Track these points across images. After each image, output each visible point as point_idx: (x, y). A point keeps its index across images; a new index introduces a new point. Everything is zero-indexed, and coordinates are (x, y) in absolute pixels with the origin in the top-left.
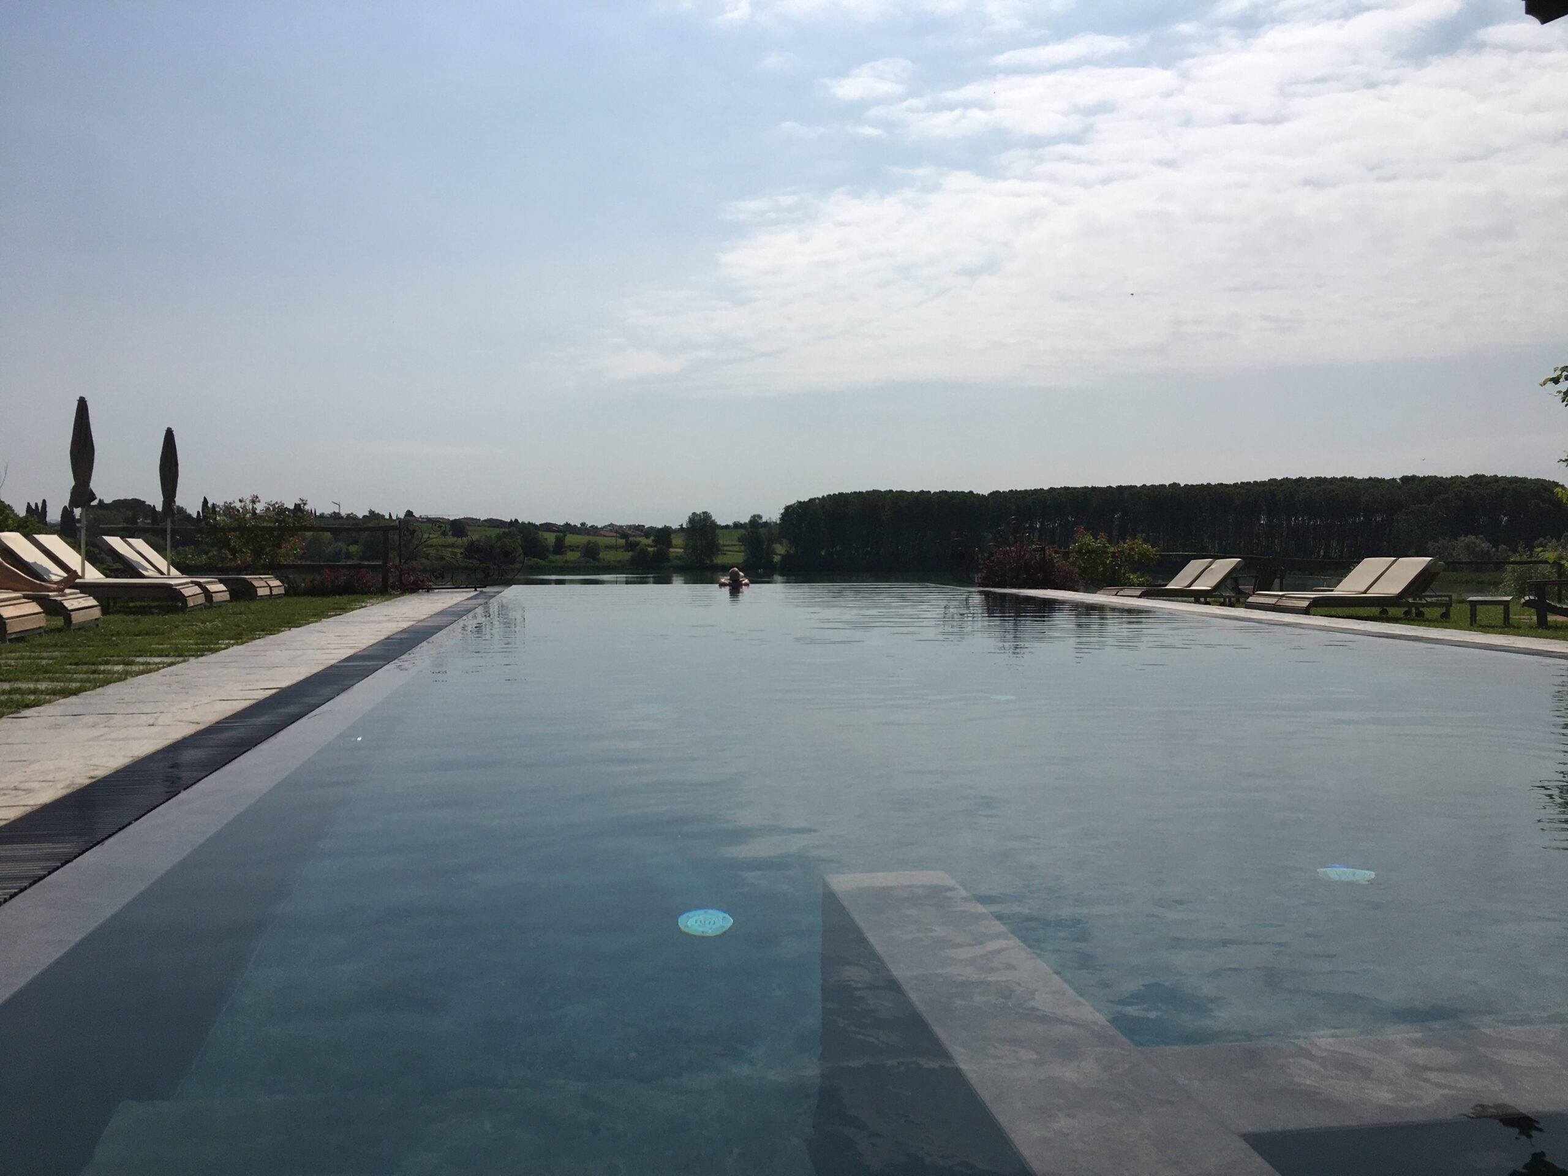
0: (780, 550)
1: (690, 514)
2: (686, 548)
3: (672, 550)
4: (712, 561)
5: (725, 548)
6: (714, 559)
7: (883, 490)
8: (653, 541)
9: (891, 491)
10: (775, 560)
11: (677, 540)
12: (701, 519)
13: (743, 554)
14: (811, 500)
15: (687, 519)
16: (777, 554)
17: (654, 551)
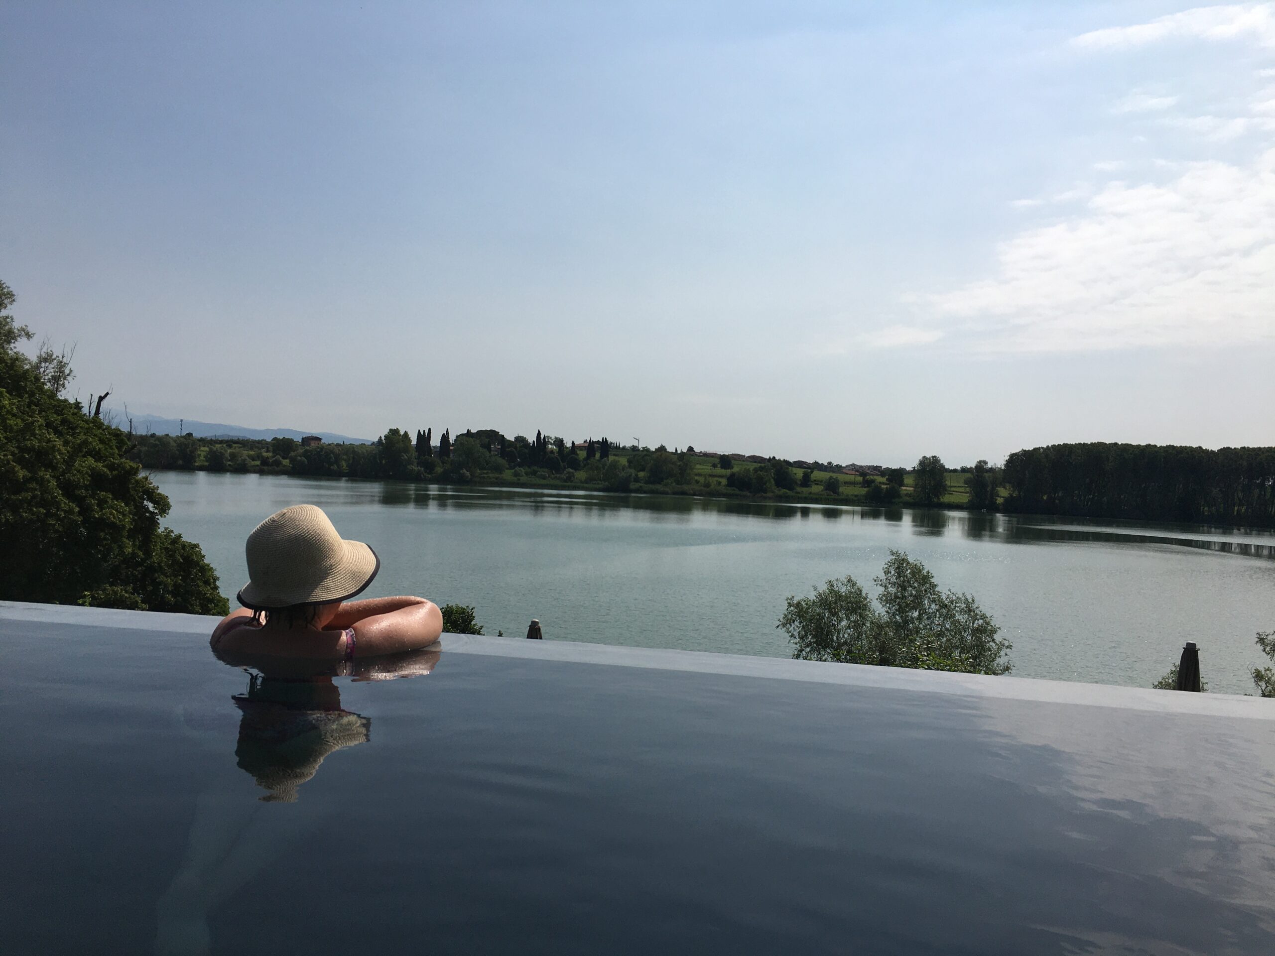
0: (1003, 493)
1: (921, 458)
2: (916, 486)
3: (904, 488)
4: (939, 499)
5: (952, 489)
6: (941, 497)
7: (1107, 442)
8: (887, 479)
9: (1116, 444)
10: (998, 502)
11: (908, 480)
12: (930, 462)
13: (968, 495)
14: (1035, 449)
15: (918, 462)
16: (1000, 497)
17: (887, 488)
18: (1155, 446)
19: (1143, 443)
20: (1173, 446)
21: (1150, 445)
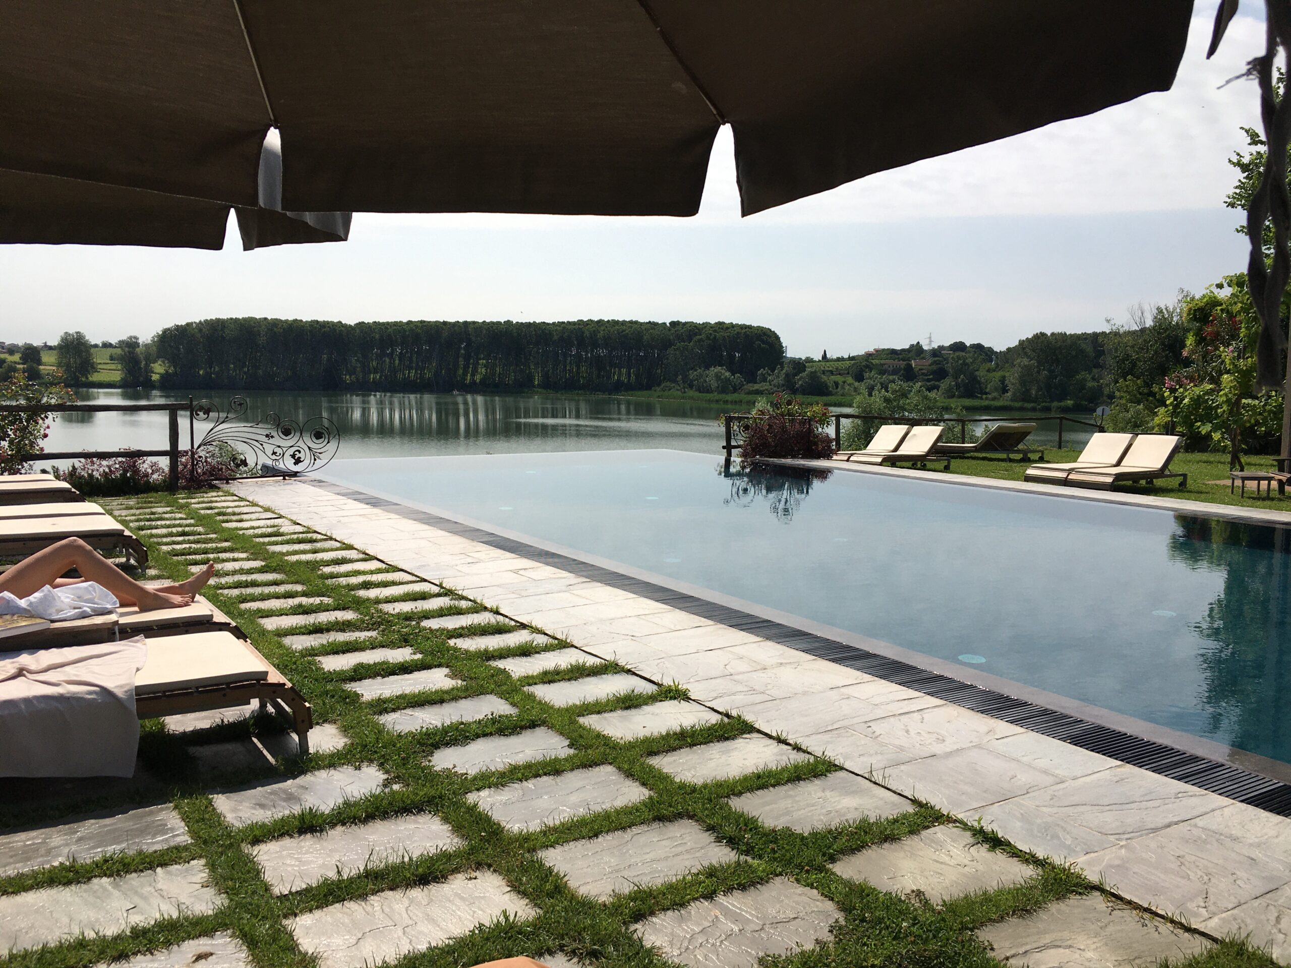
1: (62, 334)
2: (59, 365)
3: (41, 367)
4: (87, 378)
5: (99, 366)
8: (20, 358)
10: (153, 378)
12: (74, 338)
16: (156, 373)
18: (301, 321)
19: (291, 318)
20: (317, 321)
21: (296, 320)
